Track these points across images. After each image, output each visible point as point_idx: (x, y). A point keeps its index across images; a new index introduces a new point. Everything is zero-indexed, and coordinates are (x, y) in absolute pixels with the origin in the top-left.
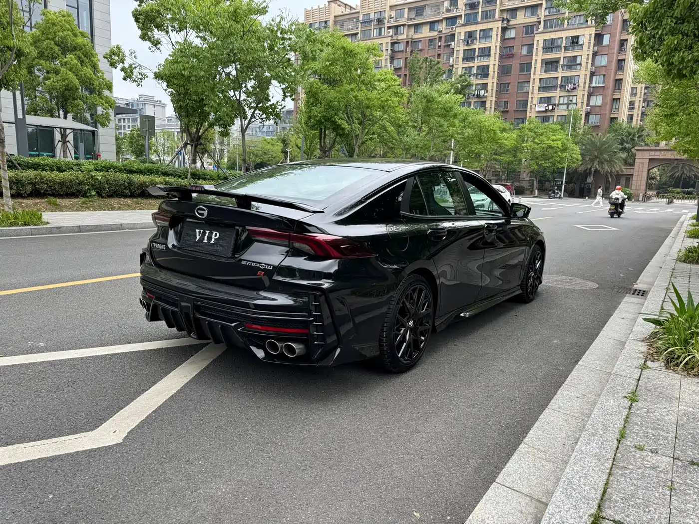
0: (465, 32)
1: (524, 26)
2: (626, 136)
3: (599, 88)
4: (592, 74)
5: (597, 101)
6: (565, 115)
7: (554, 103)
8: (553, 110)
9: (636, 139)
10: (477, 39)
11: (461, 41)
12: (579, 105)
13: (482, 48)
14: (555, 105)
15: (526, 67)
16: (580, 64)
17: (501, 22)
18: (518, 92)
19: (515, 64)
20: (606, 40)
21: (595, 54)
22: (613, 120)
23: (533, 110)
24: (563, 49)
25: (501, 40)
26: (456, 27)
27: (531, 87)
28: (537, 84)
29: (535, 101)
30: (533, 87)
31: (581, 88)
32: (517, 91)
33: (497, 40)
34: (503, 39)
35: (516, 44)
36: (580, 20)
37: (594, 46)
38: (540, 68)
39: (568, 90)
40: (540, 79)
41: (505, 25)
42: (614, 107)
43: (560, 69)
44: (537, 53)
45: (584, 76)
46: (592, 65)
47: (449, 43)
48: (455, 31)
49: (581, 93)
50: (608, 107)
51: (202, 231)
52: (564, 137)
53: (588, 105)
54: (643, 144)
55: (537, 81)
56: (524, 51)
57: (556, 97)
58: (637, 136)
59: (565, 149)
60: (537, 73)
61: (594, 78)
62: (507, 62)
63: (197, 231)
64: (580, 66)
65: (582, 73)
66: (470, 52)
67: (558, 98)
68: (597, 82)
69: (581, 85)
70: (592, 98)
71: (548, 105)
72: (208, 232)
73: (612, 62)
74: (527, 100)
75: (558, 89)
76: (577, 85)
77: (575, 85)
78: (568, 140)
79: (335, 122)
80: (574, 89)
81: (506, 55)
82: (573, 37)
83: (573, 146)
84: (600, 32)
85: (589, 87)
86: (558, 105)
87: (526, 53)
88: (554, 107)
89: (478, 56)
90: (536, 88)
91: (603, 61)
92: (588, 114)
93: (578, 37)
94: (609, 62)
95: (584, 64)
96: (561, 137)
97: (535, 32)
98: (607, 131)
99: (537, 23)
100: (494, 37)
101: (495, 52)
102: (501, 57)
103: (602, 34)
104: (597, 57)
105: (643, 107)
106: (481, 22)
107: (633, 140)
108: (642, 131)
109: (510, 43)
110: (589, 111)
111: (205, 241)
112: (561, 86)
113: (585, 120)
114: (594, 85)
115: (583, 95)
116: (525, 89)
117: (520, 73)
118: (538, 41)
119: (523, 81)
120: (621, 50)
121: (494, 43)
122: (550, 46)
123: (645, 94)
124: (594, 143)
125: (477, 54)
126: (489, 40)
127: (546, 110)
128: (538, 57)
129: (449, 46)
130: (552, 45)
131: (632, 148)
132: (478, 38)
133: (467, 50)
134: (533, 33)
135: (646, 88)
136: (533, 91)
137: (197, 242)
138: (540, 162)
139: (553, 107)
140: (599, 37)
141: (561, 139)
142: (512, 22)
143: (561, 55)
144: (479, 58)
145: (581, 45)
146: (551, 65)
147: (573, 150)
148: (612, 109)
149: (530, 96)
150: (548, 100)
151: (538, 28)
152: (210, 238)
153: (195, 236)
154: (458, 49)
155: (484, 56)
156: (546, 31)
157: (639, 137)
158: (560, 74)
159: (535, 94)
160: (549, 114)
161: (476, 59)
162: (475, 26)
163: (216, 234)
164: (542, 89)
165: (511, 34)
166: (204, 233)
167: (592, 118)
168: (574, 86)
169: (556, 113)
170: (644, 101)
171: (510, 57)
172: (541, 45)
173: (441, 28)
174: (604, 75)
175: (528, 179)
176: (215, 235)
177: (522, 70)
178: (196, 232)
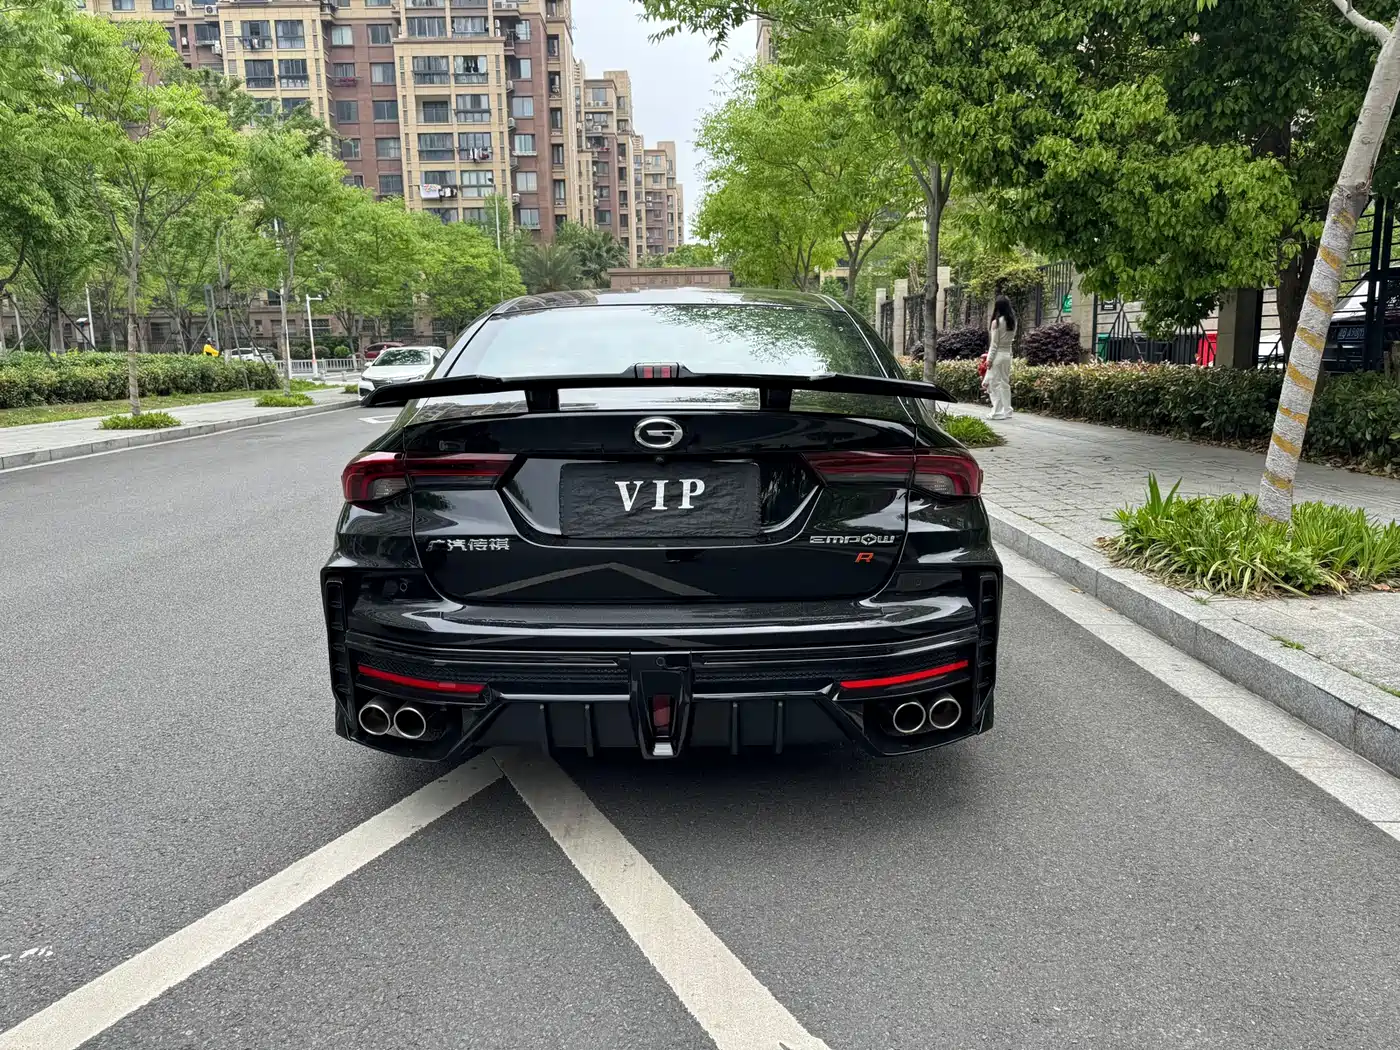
0: (243, 22)
1: (368, 25)
2: (588, 249)
3: (527, 160)
4: (513, 132)
5: (528, 182)
6: (478, 208)
7: (453, 184)
8: (453, 197)
9: (605, 254)
10: (272, 41)
11: (236, 40)
12: (500, 188)
13: (287, 61)
14: (455, 187)
15: (387, 108)
16: (488, 111)
17: (318, 9)
18: (380, 158)
19: (362, 101)
20: (525, 67)
21: (511, 94)
22: (559, 219)
23: (415, 197)
24: (452, 79)
25: (325, 48)
26: (218, 8)
27: (404, 151)
28: (414, 146)
29: (417, 178)
30: (408, 149)
31: (497, 157)
32: (378, 155)
33: (316, 46)
34: (330, 47)
35: (360, 58)
36: (473, 27)
37: (507, 79)
38: (415, 112)
39: (474, 159)
40: (419, 135)
41: (329, 18)
42: (557, 196)
43: (452, 117)
44: (403, 83)
45: (498, 134)
46: (510, 114)
47: (207, 42)
48: (218, 16)
49: (500, 165)
50: (549, 194)
51: (639, 483)
52: (491, 250)
53: (514, 189)
54: (616, 263)
55: (414, 138)
56: (378, 76)
57: (454, 171)
58: (604, 249)
59: (494, 275)
60: (412, 124)
61: (517, 138)
62: (346, 96)
63: (622, 485)
64: (488, 115)
65: (496, 127)
66: (259, 67)
67: (458, 173)
68: (523, 147)
69: (497, 150)
70: (520, 177)
71: (443, 187)
72: (661, 485)
73: (541, 111)
74: (401, 176)
75: (457, 157)
76: (489, 150)
77: (486, 150)
78: (498, 256)
79: (21, 211)
80: (485, 157)
81: (341, 81)
82: (466, 58)
83: (509, 268)
84: (513, 53)
85: (511, 156)
86: (461, 188)
87: (381, 81)
88: (455, 191)
89: (281, 78)
90: (414, 152)
91: (524, 107)
92: (517, 208)
93: (475, 58)
94: (537, 110)
95: (495, 112)
96: (486, 251)
97: (393, 40)
98: (554, 241)
99: (394, 22)
100: (309, 39)
101: (317, 70)
102: (330, 83)
103: (518, 57)
104: (515, 100)
105: (595, 197)
106: (274, 4)
107: (599, 255)
108: (611, 239)
109: (346, 56)
110: (518, 200)
111: (660, 505)
112: (461, 150)
113: (514, 219)
114: (517, 152)
115: (504, 171)
116: (393, 154)
117: (377, 121)
118: (402, 57)
119: (385, 136)
120: (552, 92)
121: (311, 51)
122: (428, 71)
123: (594, 174)
124: (539, 263)
125: (276, 72)
126: (298, 44)
127: (441, 197)
128: (408, 92)
129: (209, 47)
130: (429, 68)
131: (601, 270)
132: (274, 37)
133: (254, 61)
134: (388, 40)
135: (595, 163)
136: (408, 159)
137: (629, 514)
138: (456, 300)
139: (452, 192)
140: (512, 63)
141: (486, 254)
142: (342, 13)
143: (450, 90)
144: (284, 81)
145: (483, 74)
146: (434, 107)
147: (510, 275)
148: (554, 199)
149: (404, 167)
150: (440, 177)
151: (396, 34)
152: (673, 498)
153: (620, 499)
154: (232, 56)
155: (294, 78)
156: (413, 39)
157: (608, 251)
158: (454, 126)
159: (412, 165)
160: (447, 205)
161: (278, 84)
162: (262, 10)
163: (694, 487)
164: (426, 154)
165: (345, 37)
166: (649, 489)
167: (525, 215)
168: (485, 153)
169: (461, 204)
170: (595, 188)
171: (348, 86)
172: (409, 67)
173: (182, 6)
174: (533, 135)
175: (431, 333)
176: (692, 488)
177: (378, 114)
178: (617, 487)
